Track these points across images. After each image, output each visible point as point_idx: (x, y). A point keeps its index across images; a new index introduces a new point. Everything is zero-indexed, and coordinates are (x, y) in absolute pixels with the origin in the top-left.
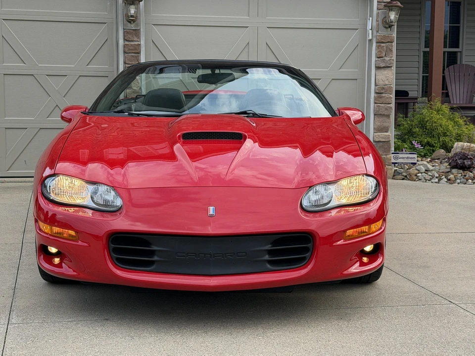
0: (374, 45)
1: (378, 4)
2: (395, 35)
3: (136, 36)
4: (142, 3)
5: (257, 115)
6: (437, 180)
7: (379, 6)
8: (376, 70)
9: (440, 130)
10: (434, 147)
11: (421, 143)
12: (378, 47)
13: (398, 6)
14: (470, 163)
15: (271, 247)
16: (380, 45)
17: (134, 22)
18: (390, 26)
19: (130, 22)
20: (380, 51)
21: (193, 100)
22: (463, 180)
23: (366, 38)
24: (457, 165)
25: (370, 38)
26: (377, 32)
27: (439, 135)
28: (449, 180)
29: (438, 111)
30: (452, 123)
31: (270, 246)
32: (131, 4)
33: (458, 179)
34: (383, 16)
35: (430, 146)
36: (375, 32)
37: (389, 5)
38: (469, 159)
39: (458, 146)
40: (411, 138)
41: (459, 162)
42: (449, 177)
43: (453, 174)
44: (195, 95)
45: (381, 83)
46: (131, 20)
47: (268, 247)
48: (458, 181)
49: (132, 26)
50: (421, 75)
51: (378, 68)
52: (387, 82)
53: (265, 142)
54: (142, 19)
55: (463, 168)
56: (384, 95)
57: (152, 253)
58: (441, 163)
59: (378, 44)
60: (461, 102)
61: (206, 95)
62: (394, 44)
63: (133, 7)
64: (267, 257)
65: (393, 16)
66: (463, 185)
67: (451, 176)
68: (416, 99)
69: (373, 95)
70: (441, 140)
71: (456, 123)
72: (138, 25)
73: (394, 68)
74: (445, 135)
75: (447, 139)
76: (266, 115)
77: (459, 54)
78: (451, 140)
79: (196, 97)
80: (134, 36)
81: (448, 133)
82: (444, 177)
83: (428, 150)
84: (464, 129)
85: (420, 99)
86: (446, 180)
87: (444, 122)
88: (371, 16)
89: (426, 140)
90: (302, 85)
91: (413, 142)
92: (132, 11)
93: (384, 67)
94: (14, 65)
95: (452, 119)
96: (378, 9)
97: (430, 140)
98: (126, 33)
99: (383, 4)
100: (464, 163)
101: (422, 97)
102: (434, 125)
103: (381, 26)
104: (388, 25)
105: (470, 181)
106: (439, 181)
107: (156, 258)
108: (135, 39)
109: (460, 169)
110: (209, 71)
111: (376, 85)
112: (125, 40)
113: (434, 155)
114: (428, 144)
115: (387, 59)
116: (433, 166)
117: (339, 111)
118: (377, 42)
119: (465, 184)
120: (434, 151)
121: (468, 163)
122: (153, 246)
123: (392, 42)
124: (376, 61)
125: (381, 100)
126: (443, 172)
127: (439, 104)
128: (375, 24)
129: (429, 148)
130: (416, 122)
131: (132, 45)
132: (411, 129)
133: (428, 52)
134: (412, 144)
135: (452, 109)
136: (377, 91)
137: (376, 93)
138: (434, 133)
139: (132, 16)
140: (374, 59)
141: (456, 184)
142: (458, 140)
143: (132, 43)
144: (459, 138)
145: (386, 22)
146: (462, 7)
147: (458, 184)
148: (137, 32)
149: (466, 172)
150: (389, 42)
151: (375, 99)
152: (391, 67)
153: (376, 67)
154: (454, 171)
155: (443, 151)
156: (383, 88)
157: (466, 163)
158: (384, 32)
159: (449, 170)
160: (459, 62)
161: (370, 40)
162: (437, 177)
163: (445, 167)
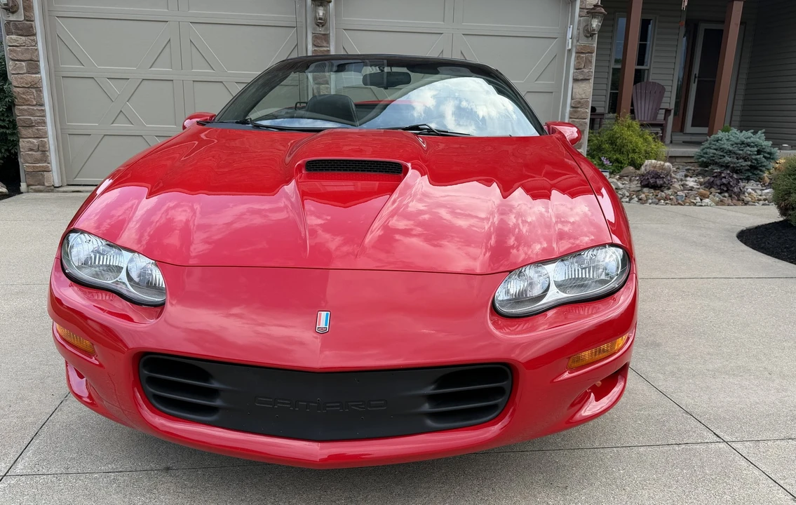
0: (574, 55)
1: (580, 11)
2: (595, 45)
3: (326, 41)
4: (332, 5)
5: (434, 131)
6: (627, 200)
7: (581, 13)
8: (573, 82)
9: (630, 146)
10: (622, 163)
11: (609, 159)
12: (577, 58)
13: (601, 13)
14: (661, 182)
15: (434, 389)
16: (579, 56)
17: (323, 26)
18: (592, 35)
19: (318, 26)
20: (579, 62)
21: (374, 110)
22: (654, 200)
23: (565, 47)
24: (648, 184)
25: (570, 47)
26: (578, 41)
27: (628, 152)
28: (640, 200)
29: (629, 127)
30: (641, 139)
31: (433, 387)
32: (319, 6)
33: (649, 199)
34: (585, 24)
35: (619, 162)
36: (575, 41)
37: (593, 11)
38: (661, 178)
39: (649, 163)
40: (600, 155)
41: (652, 181)
42: (640, 197)
43: (644, 193)
44: (376, 105)
45: (578, 96)
46: (321, 23)
47: (430, 390)
48: (650, 201)
49: (321, 30)
50: (609, 91)
51: (576, 80)
52: (584, 96)
53: (441, 177)
54: (332, 22)
55: (655, 187)
56: (579, 109)
57: (213, 393)
58: (630, 180)
59: (578, 55)
60: (646, 119)
61: (387, 105)
62: (594, 55)
63: (321, 8)
64: (426, 407)
65: (595, 23)
66: (655, 206)
67: (643, 196)
68: (603, 114)
69: (568, 109)
70: (630, 157)
71: (645, 140)
72: (328, 29)
73: (592, 81)
74: (634, 151)
75: (636, 156)
76: (447, 132)
77: (646, 71)
78: (640, 157)
79: (377, 107)
80: (324, 41)
81: (637, 150)
82: (635, 196)
83: (616, 167)
84: (653, 146)
85: (607, 116)
86: (636, 199)
87: (635, 139)
88: (572, 23)
89: (615, 157)
90: (500, 92)
91: (602, 158)
92: (321, 12)
93: (582, 80)
94: (202, 71)
95: (641, 136)
96: (580, 16)
97: (618, 156)
98: (315, 37)
99: (586, 11)
100: (656, 182)
101: (609, 113)
102: (624, 141)
103: (582, 35)
104: (589, 34)
105: (662, 201)
106: (630, 200)
107: (218, 403)
108: (325, 44)
109: (651, 188)
110: (376, 70)
111: (572, 99)
112: (314, 45)
113: (623, 172)
114: (617, 160)
115: (586, 70)
116: (623, 184)
117: (548, 127)
118: (577, 53)
119: (657, 204)
120: (622, 168)
121: (659, 182)
122: (213, 382)
123: (592, 53)
124: (574, 72)
125: (576, 115)
126: (634, 191)
127: (629, 121)
128: (575, 32)
129: (617, 164)
130: (605, 138)
131: (321, 51)
132: (600, 145)
133: (619, 69)
134: (601, 160)
135: (642, 125)
136: (573, 106)
137: (572, 107)
138: (624, 150)
139: (321, 19)
140: (572, 71)
141: (648, 204)
142: (647, 158)
143: (322, 49)
144: (648, 156)
145: (587, 30)
146: (650, 26)
147: (650, 204)
148: (326, 37)
149: (657, 191)
150: (589, 53)
151: (571, 113)
152: (589, 79)
153: (574, 79)
154: (646, 190)
155: (632, 168)
156: (580, 102)
157: (658, 182)
158: (584, 42)
159: (639, 189)
160: (645, 80)
161: (570, 50)
162: (627, 197)
163: (635, 185)
